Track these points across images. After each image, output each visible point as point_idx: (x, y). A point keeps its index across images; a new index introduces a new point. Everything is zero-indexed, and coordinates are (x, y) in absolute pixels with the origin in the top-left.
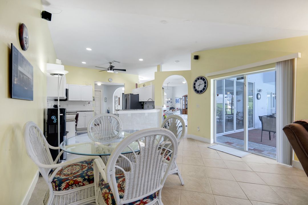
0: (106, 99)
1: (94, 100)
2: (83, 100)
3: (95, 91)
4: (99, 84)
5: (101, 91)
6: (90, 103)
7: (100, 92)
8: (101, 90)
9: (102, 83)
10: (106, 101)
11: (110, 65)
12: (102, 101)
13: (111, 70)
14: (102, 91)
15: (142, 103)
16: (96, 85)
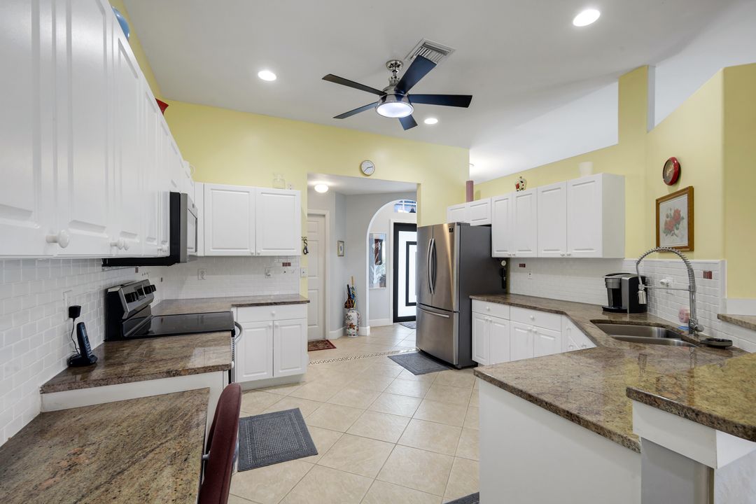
0: (341, 245)
1: (306, 251)
2: (263, 253)
3: (309, 215)
4: (322, 186)
5: (324, 216)
6: (289, 264)
7: (322, 219)
8: (328, 214)
9: (331, 184)
10: (341, 252)
11: (391, 74)
12: (328, 255)
13: (399, 97)
14: (328, 217)
15: (503, 263)
16: (311, 190)
